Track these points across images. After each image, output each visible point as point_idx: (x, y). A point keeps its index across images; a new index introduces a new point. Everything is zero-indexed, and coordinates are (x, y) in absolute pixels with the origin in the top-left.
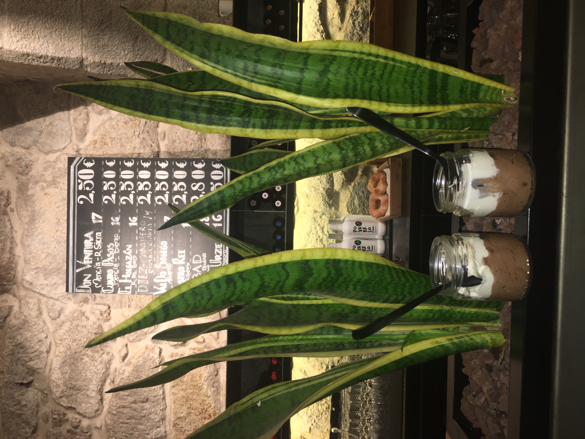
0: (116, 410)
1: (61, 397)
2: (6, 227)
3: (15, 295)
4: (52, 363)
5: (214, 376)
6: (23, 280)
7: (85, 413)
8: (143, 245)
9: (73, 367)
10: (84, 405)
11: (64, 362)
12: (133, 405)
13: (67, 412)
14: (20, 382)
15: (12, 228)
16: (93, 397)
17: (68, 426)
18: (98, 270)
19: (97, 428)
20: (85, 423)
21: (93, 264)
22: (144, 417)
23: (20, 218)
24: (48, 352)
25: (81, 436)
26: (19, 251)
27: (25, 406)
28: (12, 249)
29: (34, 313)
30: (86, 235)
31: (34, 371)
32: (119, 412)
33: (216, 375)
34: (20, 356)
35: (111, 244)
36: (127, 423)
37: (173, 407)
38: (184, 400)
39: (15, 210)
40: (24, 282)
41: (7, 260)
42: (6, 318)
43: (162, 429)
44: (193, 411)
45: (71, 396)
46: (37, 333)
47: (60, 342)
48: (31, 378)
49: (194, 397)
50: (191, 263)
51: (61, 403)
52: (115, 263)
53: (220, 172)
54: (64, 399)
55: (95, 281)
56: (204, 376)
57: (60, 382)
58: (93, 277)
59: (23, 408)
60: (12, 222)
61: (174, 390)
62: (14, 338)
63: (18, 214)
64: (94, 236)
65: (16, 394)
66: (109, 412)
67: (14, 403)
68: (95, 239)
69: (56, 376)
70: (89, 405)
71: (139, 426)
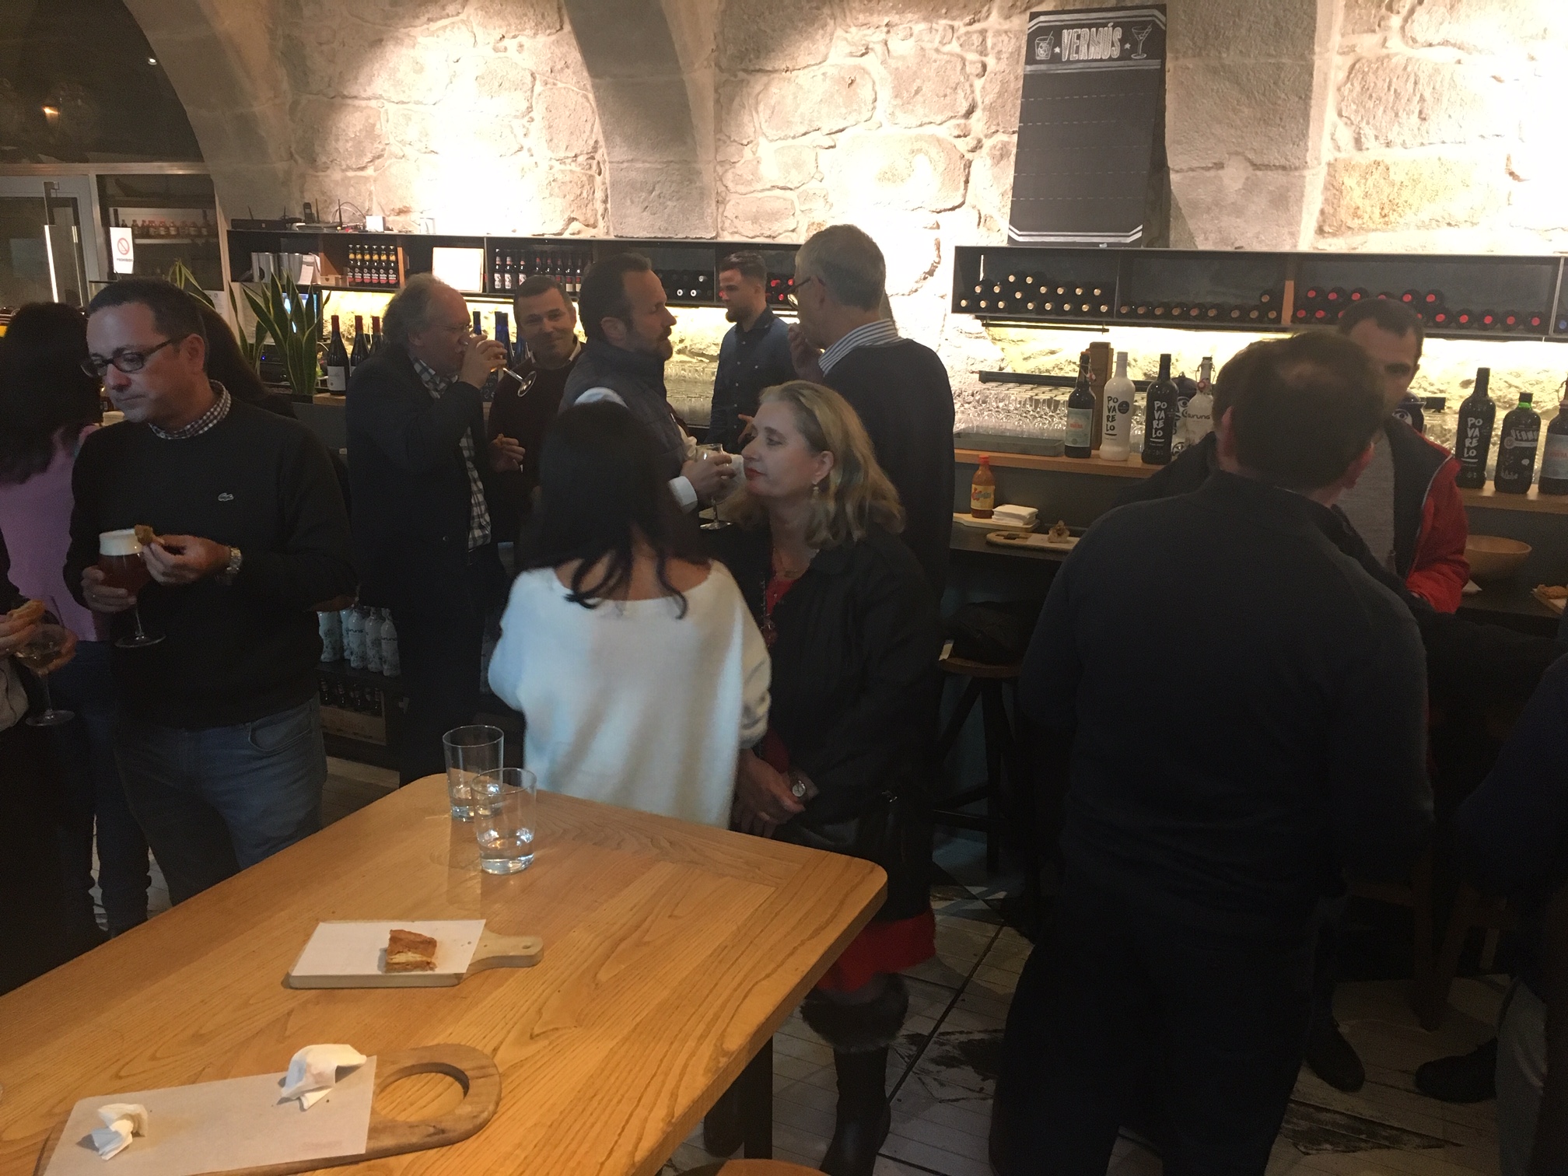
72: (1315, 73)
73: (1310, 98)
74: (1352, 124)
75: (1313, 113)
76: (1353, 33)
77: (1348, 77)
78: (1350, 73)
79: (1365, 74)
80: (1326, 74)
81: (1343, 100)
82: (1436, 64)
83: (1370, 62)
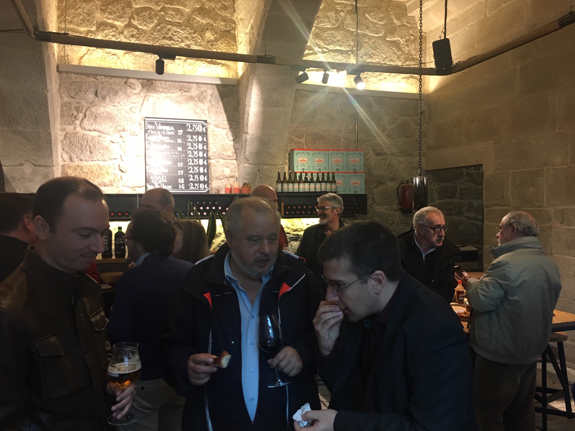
0: (85, 138)
1: (91, 111)
2: (174, 90)
3: (141, 91)
4: (108, 107)
5: (104, 184)
6: (149, 96)
7: (83, 123)
8: (169, 153)
9: (107, 118)
10: (87, 122)
11: (109, 113)
12: (88, 146)
13: (83, 114)
14: (98, 92)
15: (174, 92)
16: (92, 127)
17: (75, 114)
18: (156, 132)
19: (75, 128)
20: (78, 122)
21: (159, 130)
22: (82, 151)
23: (178, 96)
24: (114, 106)
25: (71, 120)
26: (163, 95)
27: (86, 93)
28: (164, 92)
29: (133, 100)
30: (172, 127)
31: (104, 99)
32: (84, 139)
33: (104, 185)
34: (112, 92)
35: (169, 139)
36: (79, 143)
37: (87, 165)
38: (91, 171)
39: (182, 94)
40: (148, 97)
41: (159, 90)
42: (130, 87)
43: (76, 160)
44: (86, 174)
45: (92, 116)
46: (123, 101)
47: (119, 112)
48: (100, 97)
49: (93, 175)
50: (162, 175)
51: (87, 111)
52: (160, 140)
53: (203, 188)
54: (90, 112)
55: (151, 131)
56: (104, 179)
57: (99, 110)
58: (153, 130)
59: (84, 93)
60: (176, 93)
61: (96, 166)
62: (120, 90)
63: (180, 95)
64: (172, 131)
65: (91, 89)
66: (84, 134)
67: (87, 88)
68: (171, 131)
69: (102, 109)
70: (87, 125)
71: (77, 149)
72: (52, 135)
73: (52, 144)
74: (68, 153)
75: (53, 148)
76: (64, 124)
77: (64, 138)
78: (65, 137)
79: (70, 138)
80: (56, 136)
81: (64, 145)
82: (93, 136)
83: (71, 134)
